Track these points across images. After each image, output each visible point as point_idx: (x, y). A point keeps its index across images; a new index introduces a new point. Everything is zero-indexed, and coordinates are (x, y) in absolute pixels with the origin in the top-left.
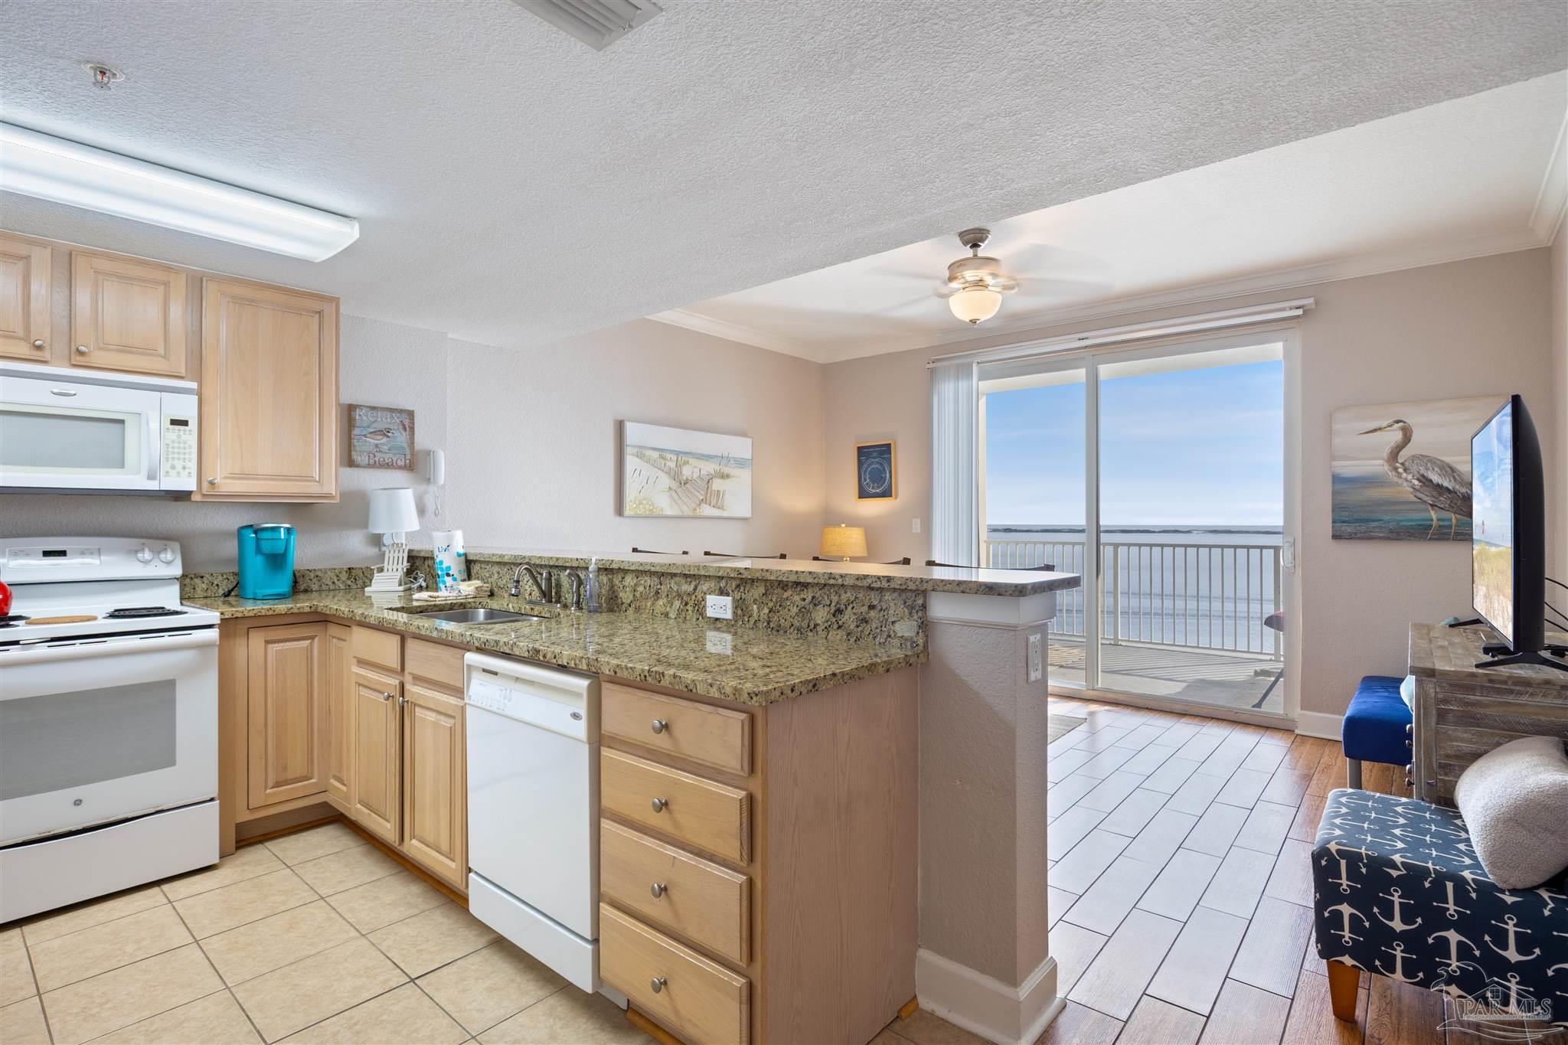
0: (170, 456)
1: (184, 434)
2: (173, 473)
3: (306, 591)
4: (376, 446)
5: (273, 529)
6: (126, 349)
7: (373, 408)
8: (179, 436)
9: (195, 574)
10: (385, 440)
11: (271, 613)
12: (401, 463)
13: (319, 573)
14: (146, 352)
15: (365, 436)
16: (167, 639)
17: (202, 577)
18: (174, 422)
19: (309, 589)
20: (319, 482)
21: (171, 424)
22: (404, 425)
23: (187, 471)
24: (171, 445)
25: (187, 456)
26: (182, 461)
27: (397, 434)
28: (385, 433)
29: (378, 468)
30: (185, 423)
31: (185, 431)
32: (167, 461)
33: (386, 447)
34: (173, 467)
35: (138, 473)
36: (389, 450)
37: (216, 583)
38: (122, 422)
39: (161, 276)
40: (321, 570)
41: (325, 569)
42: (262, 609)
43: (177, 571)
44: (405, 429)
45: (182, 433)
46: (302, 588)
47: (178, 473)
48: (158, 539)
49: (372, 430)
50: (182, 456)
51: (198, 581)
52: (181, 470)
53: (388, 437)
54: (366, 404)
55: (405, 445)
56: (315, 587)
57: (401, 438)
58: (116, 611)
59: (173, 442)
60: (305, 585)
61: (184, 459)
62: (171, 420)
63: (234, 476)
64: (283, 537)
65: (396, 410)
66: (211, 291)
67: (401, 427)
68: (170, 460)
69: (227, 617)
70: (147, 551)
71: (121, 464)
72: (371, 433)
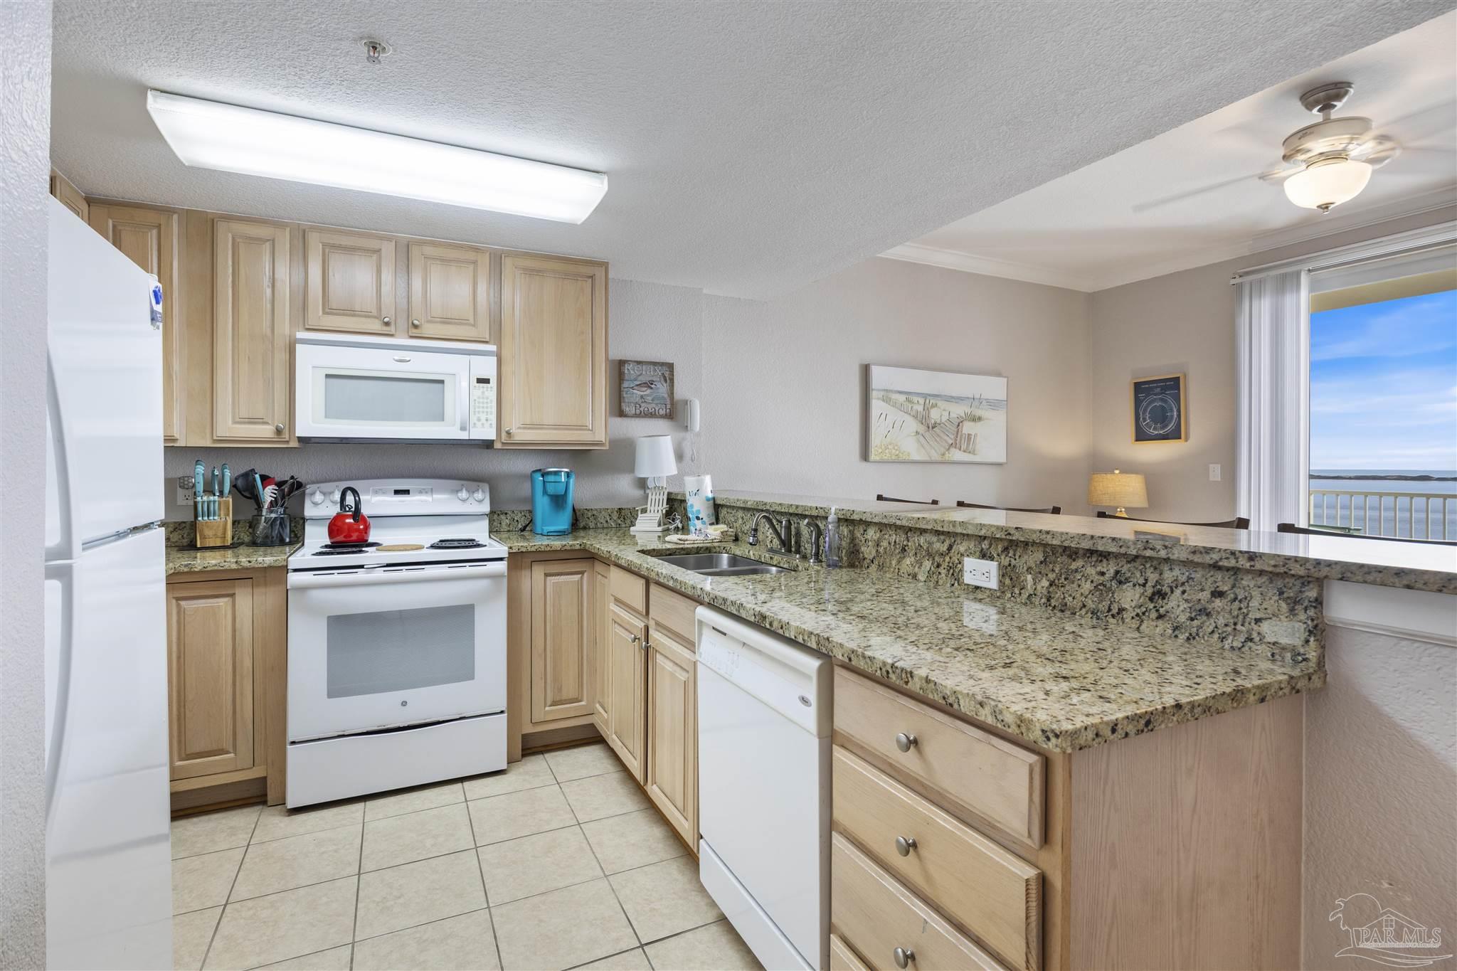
0: (477, 410)
1: (487, 390)
2: (479, 424)
3: (585, 528)
4: (642, 397)
5: (556, 473)
6: (446, 321)
7: (639, 363)
8: (483, 393)
9: (501, 511)
10: (649, 391)
11: (549, 549)
12: (662, 412)
13: (595, 513)
14: (461, 322)
15: (632, 388)
16: (468, 569)
17: (506, 514)
18: (480, 381)
19: (587, 527)
20: (592, 430)
21: (477, 382)
22: (665, 377)
23: (489, 422)
24: (477, 400)
25: (489, 410)
26: (485, 414)
27: (659, 385)
28: (649, 385)
29: (643, 417)
30: (487, 381)
31: (487, 388)
32: (475, 414)
33: (650, 398)
34: (479, 420)
35: (454, 425)
36: (653, 400)
37: (516, 519)
38: (442, 382)
39: (471, 256)
40: (596, 510)
41: (600, 509)
42: (542, 545)
43: (486, 508)
44: (666, 381)
45: (485, 389)
46: (582, 525)
47: (483, 424)
48: (472, 480)
49: (638, 383)
50: (485, 410)
51: (503, 517)
52: (485, 422)
53: (652, 388)
54: (633, 359)
55: (666, 396)
56: (592, 525)
57: (662, 389)
58: (441, 541)
59: (479, 398)
60: (584, 523)
61: (487, 412)
62: (477, 379)
63: (526, 427)
64: (563, 480)
65: (659, 363)
66: (508, 264)
67: (662, 379)
68: (477, 413)
69: (514, 551)
70: (464, 491)
71: (441, 417)
72: (637, 385)
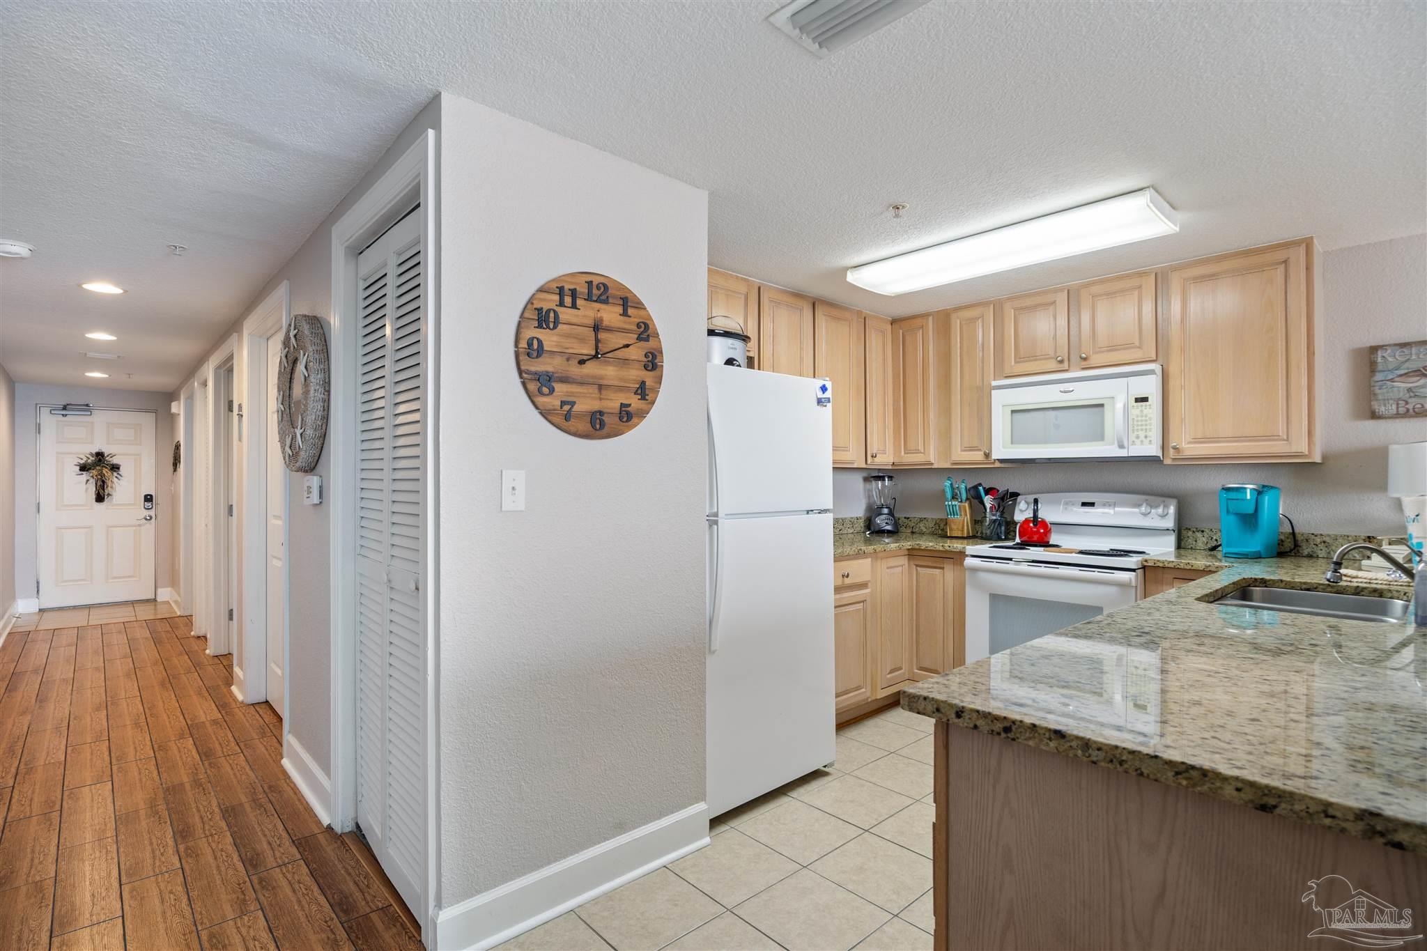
0: (1136, 428)
1: (1146, 409)
2: (1138, 442)
3: (1310, 556)
4: (1409, 390)
5: (1237, 489)
6: (1112, 348)
7: (1403, 345)
8: (1142, 411)
11: (1189, 567)
13: (1327, 539)
14: (1127, 346)
15: (1391, 380)
16: (1096, 574)
17: (1203, 531)
18: (1137, 400)
19: (1315, 555)
20: (1287, 440)
21: (1136, 402)
23: (1148, 439)
24: (1136, 419)
25: (1148, 427)
26: (1144, 431)
28: (1423, 372)
29: (1412, 417)
30: (1145, 400)
31: (1146, 406)
32: (1133, 432)
34: (1138, 437)
35: (1113, 444)
37: (1215, 538)
38: (1102, 405)
39: (1138, 282)
40: (1329, 536)
41: (1336, 536)
43: (1170, 523)
45: (1144, 407)
46: (1306, 552)
47: (1142, 441)
48: (1157, 495)
49: (1401, 372)
50: (1144, 427)
52: (1144, 439)
54: (1392, 342)
56: (1322, 554)
58: (1111, 550)
59: (1137, 416)
60: (1309, 550)
61: (1146, 429)
62: (1136, 399)
63: (1197, 441)
64: (1249, 497)
66: (1176, 276)
68: (1135, 431)
69: (1150, 564)
70: (1144, 505)
71: (1101, 437)
72: (1401, 375)
